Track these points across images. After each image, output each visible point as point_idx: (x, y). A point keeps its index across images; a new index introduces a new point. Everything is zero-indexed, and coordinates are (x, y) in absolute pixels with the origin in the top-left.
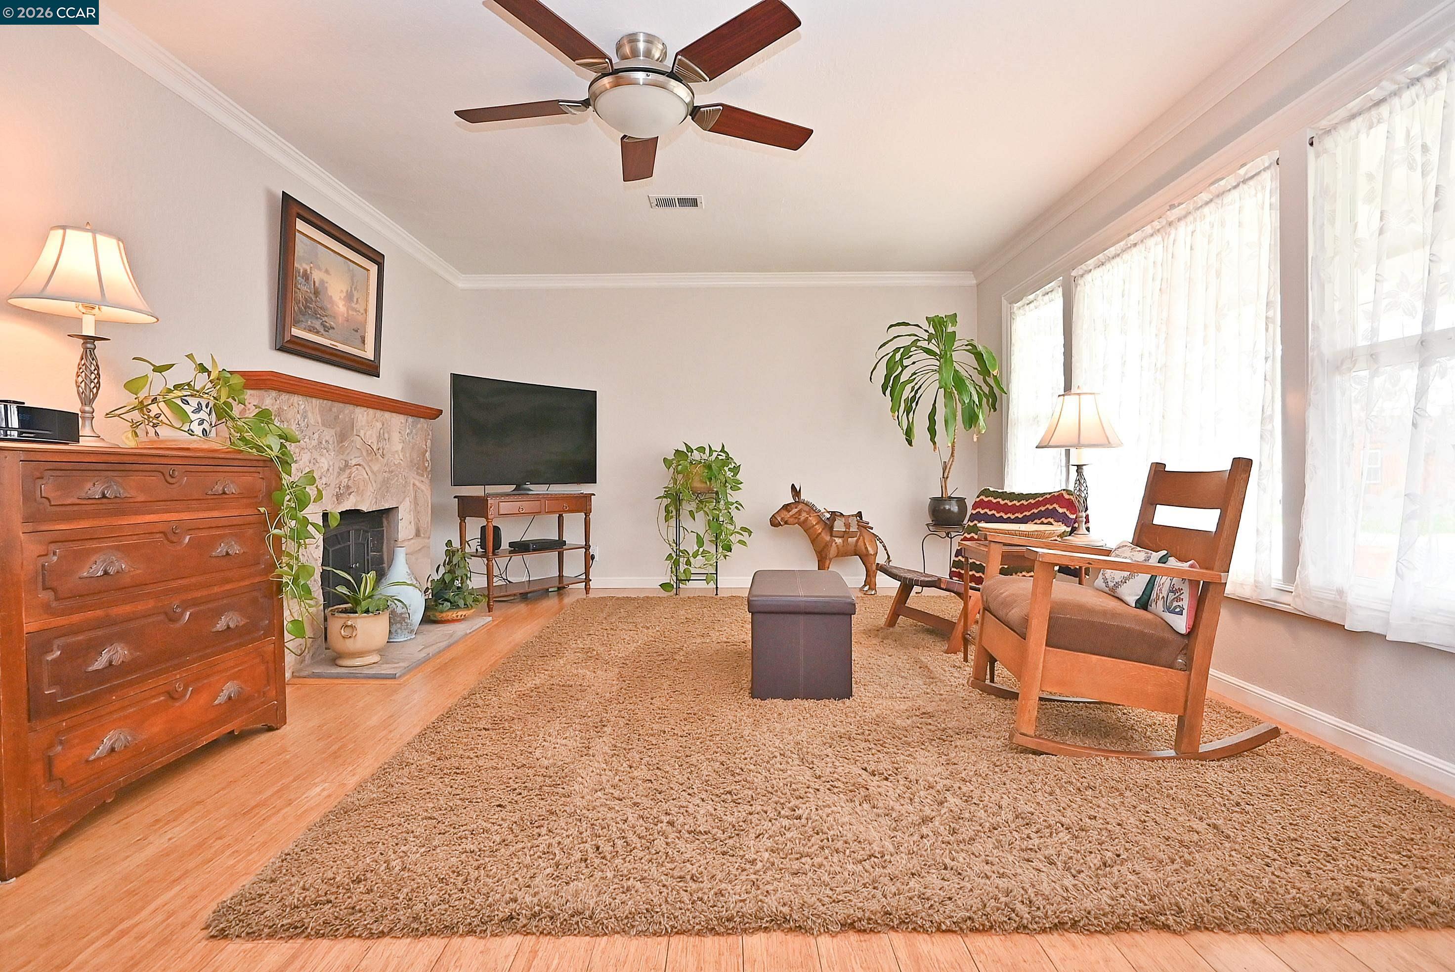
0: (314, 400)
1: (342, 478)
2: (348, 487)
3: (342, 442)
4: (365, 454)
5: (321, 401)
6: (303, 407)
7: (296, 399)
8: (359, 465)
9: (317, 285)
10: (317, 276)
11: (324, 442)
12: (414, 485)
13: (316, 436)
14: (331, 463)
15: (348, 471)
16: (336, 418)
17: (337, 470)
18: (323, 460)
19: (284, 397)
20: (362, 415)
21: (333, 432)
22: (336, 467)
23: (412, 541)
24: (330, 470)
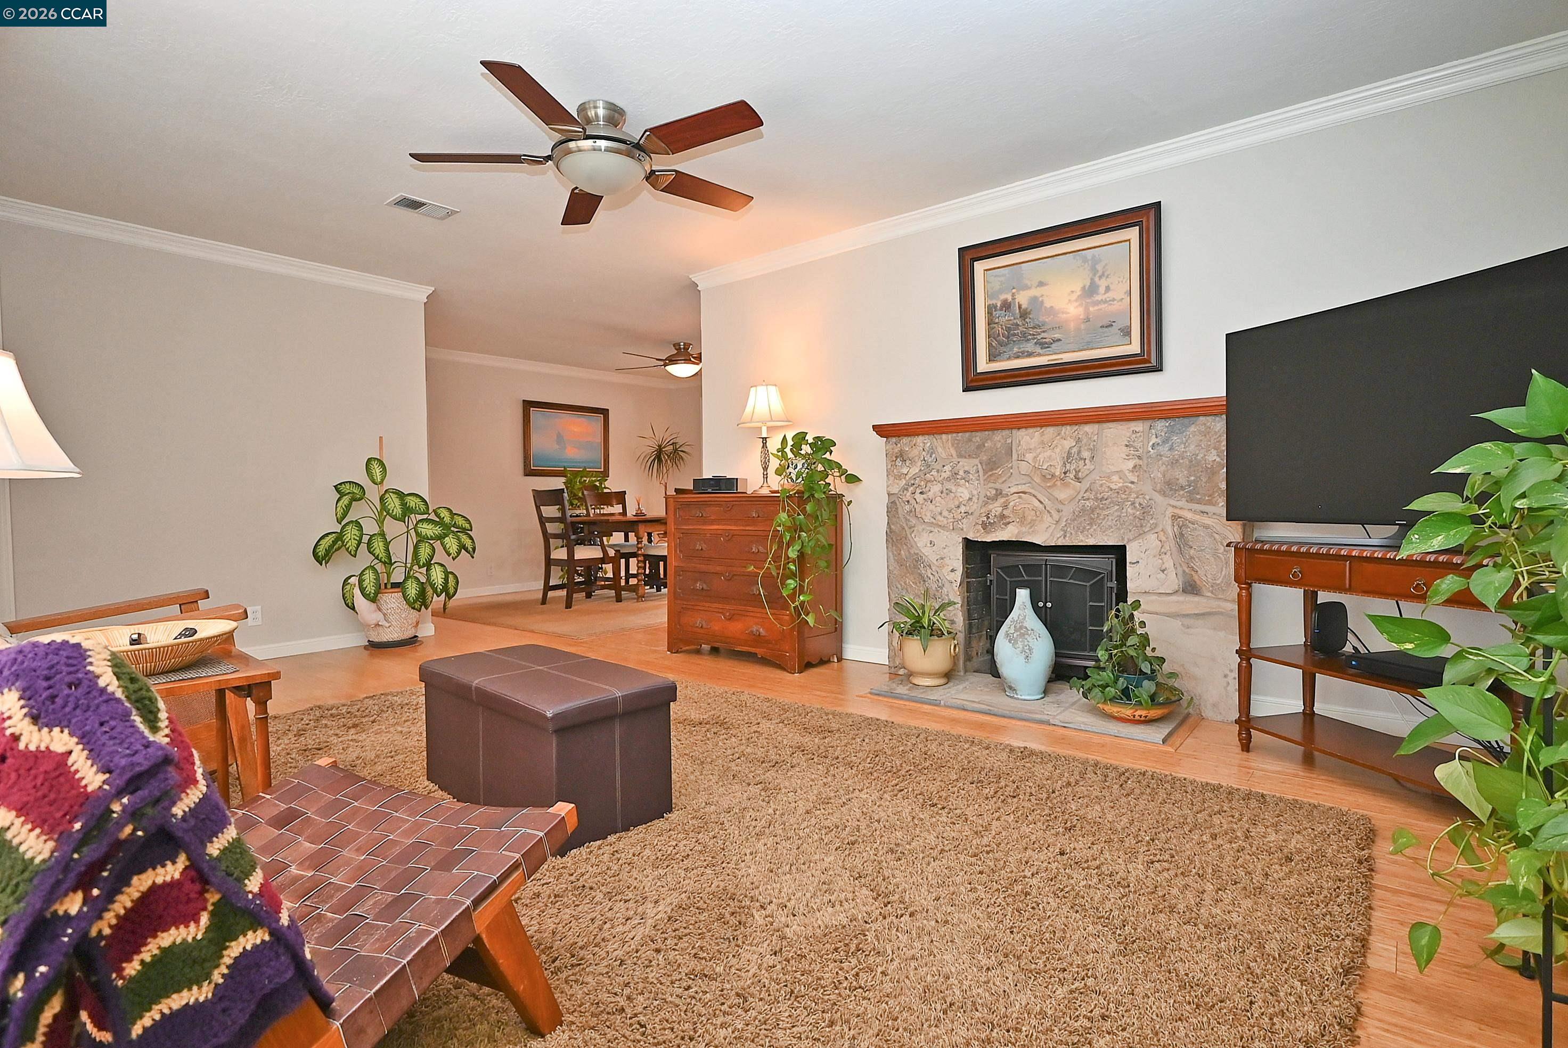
0: (944, 436)
1: (991, 507)
2: (1003, 516)
3: (992, 469)
4: (1037, 479)
5: (954, 435)
6: (929, 444)
7: (919, 439)
8: (1024, 493)
9: (1023, 307)
10: (1023, 299)
11: (961, 473)
12: (1175, 517)
13: (947, 468)
14: (975, 492)
15: (1001, 500)
16: (980, 447)
17: (982, 498)
18: (960, 489)
19: (905, 440)
20: (1027, 439)
21: (976, 461)
22: (982, 495)
23: (1174, 598)
24: (975, 499)
